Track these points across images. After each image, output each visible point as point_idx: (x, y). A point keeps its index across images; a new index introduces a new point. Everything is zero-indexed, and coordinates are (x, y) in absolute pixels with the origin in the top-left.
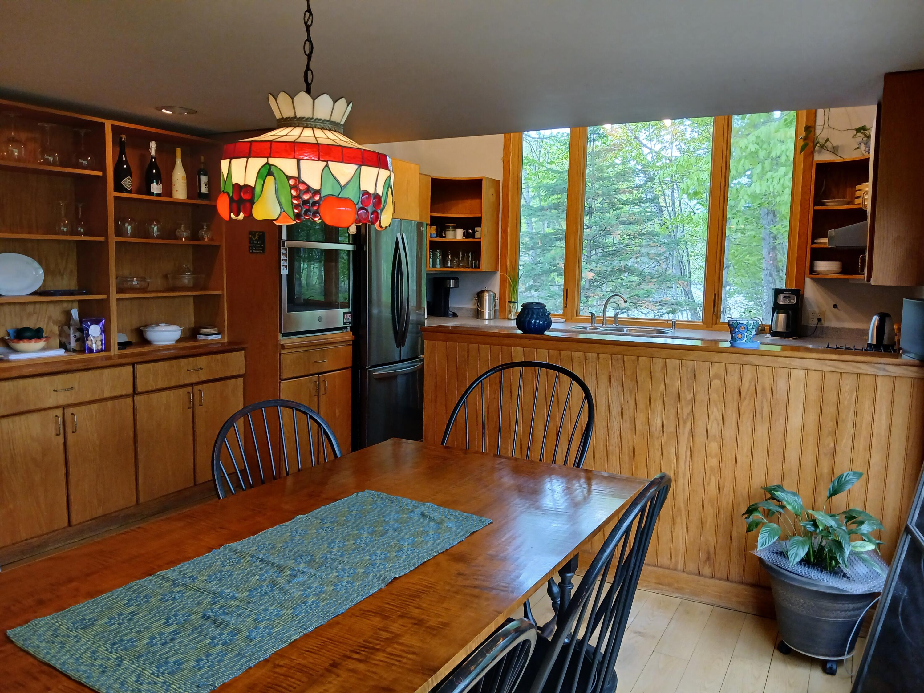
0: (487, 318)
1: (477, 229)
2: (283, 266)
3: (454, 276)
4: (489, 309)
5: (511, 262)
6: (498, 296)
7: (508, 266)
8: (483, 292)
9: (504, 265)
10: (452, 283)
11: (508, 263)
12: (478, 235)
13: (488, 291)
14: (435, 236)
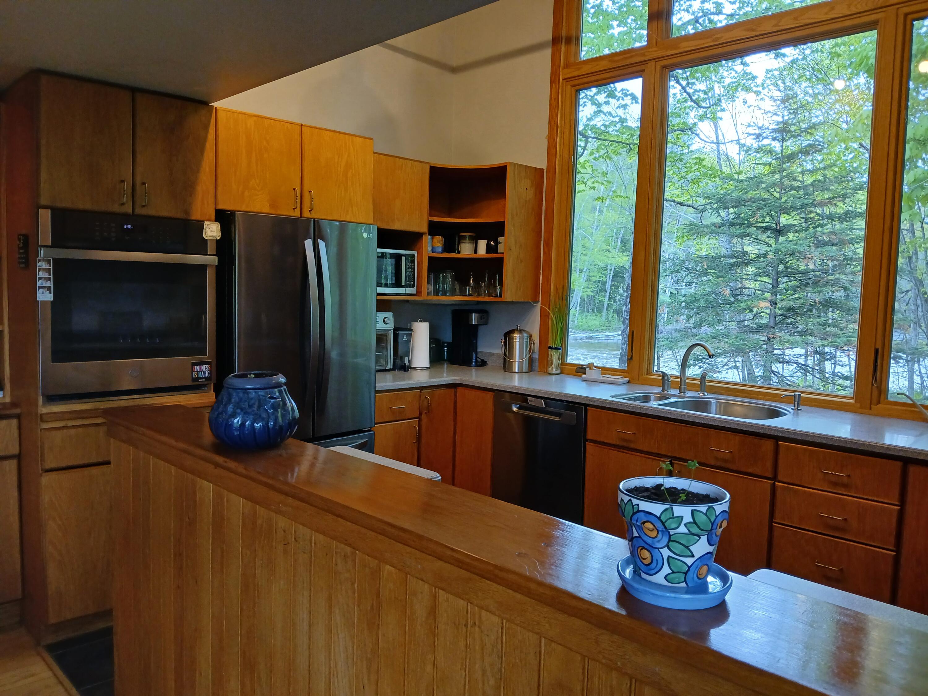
0: (517, 371)
1: (500, 239)
2: (40, 287)
3: (480, 307)
4: (521, 357)
5: (557, 289)
6: (536, 338)
7: (552, 294)
8: (512, 332)
9: (547, 292)
10: (474, 319)
11: (552, 290)
12: (501, 249)
13: (521, 331)
14: (440, 250)
